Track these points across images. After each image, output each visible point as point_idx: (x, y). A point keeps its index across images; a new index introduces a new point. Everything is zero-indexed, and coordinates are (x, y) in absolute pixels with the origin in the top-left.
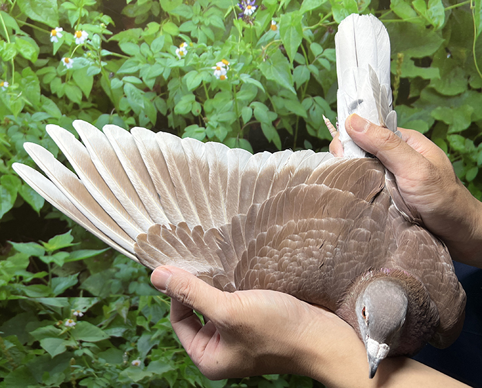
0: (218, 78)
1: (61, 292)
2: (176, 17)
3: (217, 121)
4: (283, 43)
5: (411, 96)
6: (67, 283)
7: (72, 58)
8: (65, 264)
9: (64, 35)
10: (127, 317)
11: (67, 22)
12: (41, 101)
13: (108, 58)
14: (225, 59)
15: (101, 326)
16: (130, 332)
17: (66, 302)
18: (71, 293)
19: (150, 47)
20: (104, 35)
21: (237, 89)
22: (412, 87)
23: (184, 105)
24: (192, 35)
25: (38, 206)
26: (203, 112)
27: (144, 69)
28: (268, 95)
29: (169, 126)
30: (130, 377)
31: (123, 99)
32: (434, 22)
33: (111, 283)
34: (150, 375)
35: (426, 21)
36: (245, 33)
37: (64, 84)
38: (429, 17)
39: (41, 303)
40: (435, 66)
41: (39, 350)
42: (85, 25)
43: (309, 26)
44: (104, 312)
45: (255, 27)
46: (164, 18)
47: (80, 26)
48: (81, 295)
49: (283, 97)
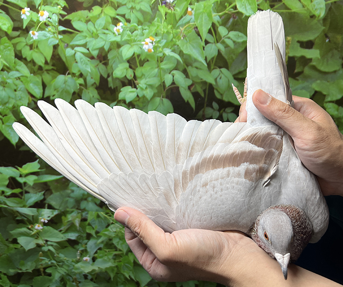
0: (146, 51)
1: (32, 204)
2: (114, 3)
3: (146, 84)
4: (197, 25)
5: (296, 71)
6: (36, 198)
7: (37, 32)
8: (35, 184)
9: (31, 14)
10: (80, 226)
11: (33, 4)
12: (15, 63)
13: (64, 32)
14: (151, 36)
15: (60, 231)
16: (82, 236)
17: (36, 211)
18: (39, 205)
19: (94, 25)
20: (61, 14)
21: (161, 60)
22: (298, 64)
23: (120, 71)
24: (126, 16)
25: (14, 141)
26: (135, 77)
27: (90, 41)
28: (185, 65)
29: (109, 86)
30: (82, 269)
31: (74, 64)
32: (316, 13)
33: (67, 201)
34: (97, 269)
35: (310, 12)
36: (167, 16)
37: (32, 51)
38: (313, 9)
39: (18, 212)
40: (317, 48)
41: (17, 245)
42: (46, 6)
43: (217, 13)
44: (63, 221)
45: (175, 12)
46: (105, 3)
47: (43, 7)
48: (46, 208)
49: (197, 68)
